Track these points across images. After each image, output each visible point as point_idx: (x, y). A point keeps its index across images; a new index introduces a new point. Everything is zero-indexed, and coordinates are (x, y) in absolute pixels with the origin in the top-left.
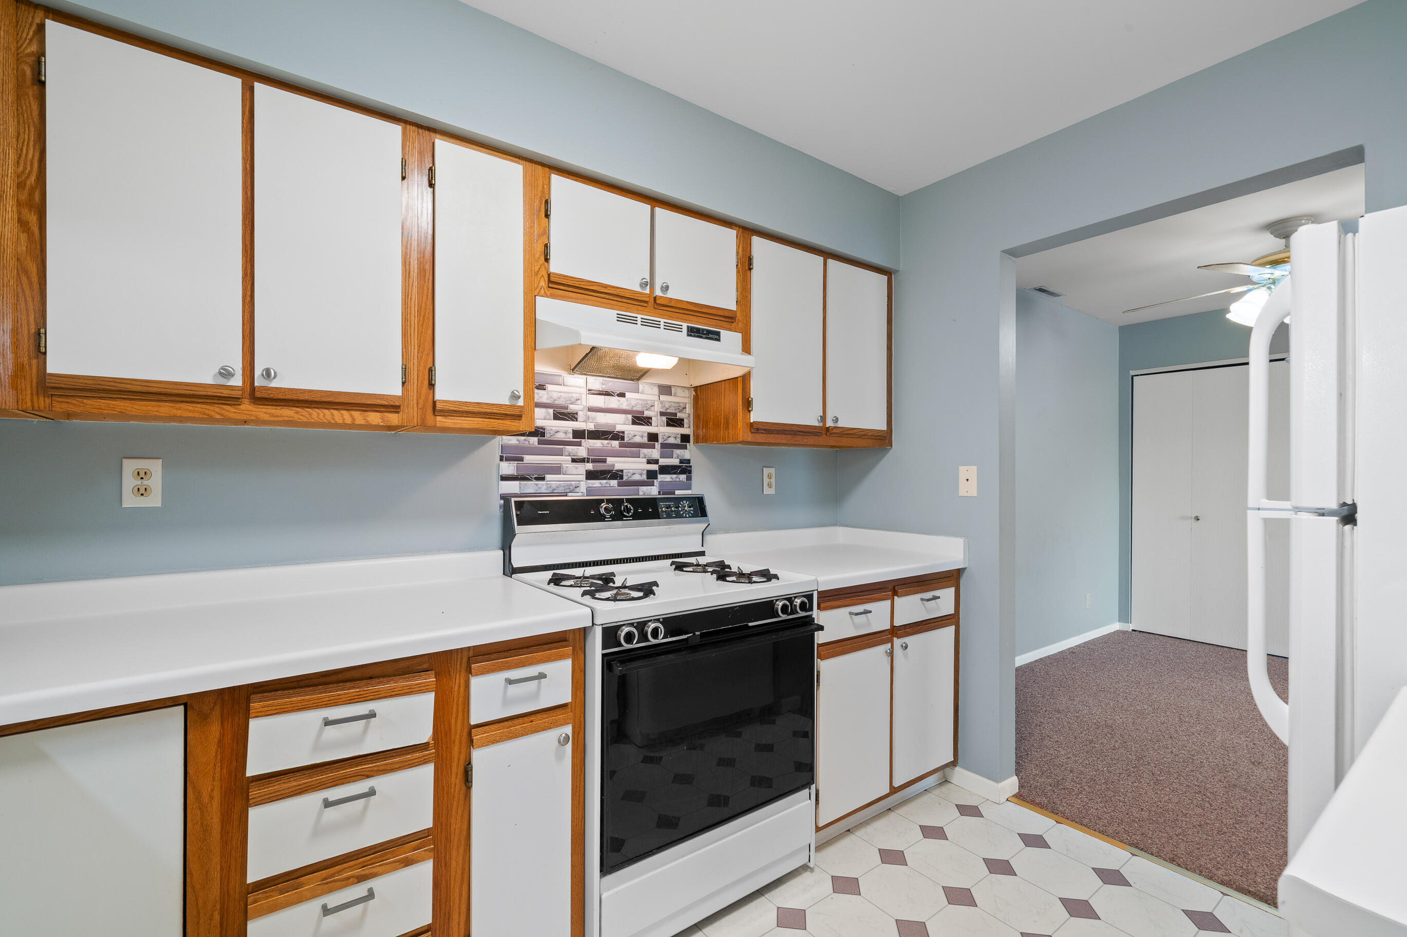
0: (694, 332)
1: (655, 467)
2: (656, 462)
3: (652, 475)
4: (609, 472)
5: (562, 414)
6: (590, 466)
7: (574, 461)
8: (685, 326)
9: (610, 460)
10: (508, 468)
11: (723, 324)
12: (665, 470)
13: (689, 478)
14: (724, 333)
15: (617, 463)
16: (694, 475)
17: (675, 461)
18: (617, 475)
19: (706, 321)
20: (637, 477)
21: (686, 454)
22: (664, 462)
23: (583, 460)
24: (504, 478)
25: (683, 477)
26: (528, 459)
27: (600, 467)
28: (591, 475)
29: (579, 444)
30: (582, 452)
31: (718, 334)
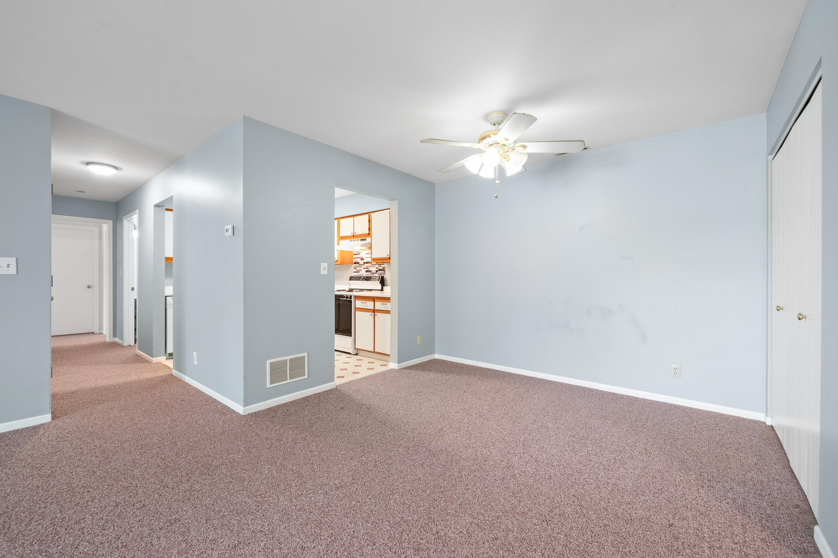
0: (362, 240)
1: (377, 269)
2: (378, 268)
3: (377, 271)
4: (369, 271)
5: (362, 259)
6: (366, 270)
7: (364, 268)
8: (360, 239)
9: (369, 268)
10: (355, 270)
11: (367, 236)
12: (380, 270)
13: (384, 272)
14: (367, 238)
15: (370, 269)
16: (386, 271)
17: (381, 268)
18: (370, 271)
19: (363, 237)
20: (374, 272)
21: (384, 266)
22: (379, 268)
23: (365, 268)
24: (354, 272)
25: (383, 272)
26: (357, 268)
27: (368, 270)
28: (366, 271)
29: (364, 265)
30: (364, 266)
31: (366, 239)
